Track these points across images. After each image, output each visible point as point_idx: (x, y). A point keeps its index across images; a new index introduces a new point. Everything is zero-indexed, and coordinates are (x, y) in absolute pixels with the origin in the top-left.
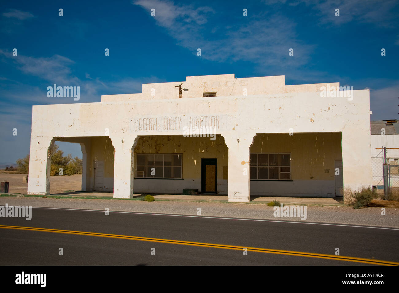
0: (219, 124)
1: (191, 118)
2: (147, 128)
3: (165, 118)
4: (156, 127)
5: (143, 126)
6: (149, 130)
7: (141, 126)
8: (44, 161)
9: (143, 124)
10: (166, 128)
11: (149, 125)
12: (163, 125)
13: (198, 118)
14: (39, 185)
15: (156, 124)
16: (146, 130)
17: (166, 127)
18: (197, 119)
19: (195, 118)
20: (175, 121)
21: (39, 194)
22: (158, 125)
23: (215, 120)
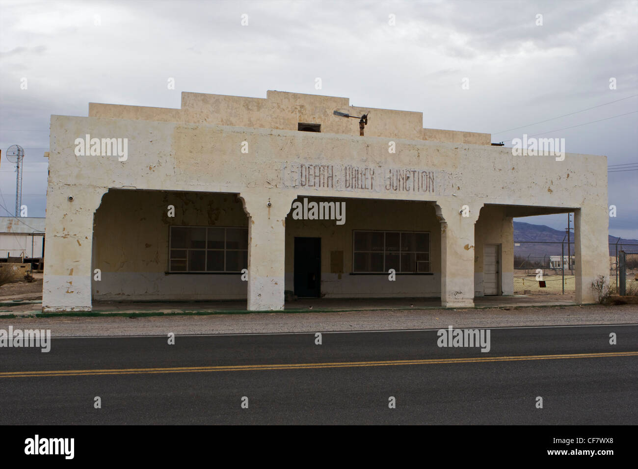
0: (433, 186)
1: (390, 171)
2: (315, 182)
3: (348, 168)
4: (332, 182)
5: (307, 180)
6: (320, 186)
7: (304, 179)
8: (86, 238)
9: (307, 175)
10: (349, 186)
11: (320, 178)
12: (344, 180)
13: (402, 172)
14: (72, 292)
15: (332, 177)
16: (315, 186)
17: (349, 184)
18: (401, 175)
19: (397, 172)
20: (365, 175)
21: (75, 310)
22: (335, 179)
23: (428, 179)
